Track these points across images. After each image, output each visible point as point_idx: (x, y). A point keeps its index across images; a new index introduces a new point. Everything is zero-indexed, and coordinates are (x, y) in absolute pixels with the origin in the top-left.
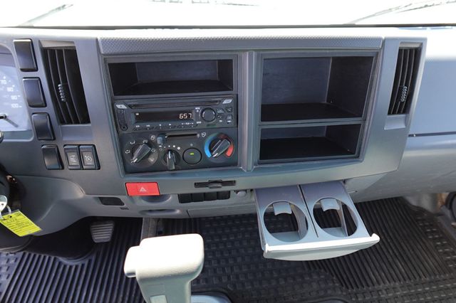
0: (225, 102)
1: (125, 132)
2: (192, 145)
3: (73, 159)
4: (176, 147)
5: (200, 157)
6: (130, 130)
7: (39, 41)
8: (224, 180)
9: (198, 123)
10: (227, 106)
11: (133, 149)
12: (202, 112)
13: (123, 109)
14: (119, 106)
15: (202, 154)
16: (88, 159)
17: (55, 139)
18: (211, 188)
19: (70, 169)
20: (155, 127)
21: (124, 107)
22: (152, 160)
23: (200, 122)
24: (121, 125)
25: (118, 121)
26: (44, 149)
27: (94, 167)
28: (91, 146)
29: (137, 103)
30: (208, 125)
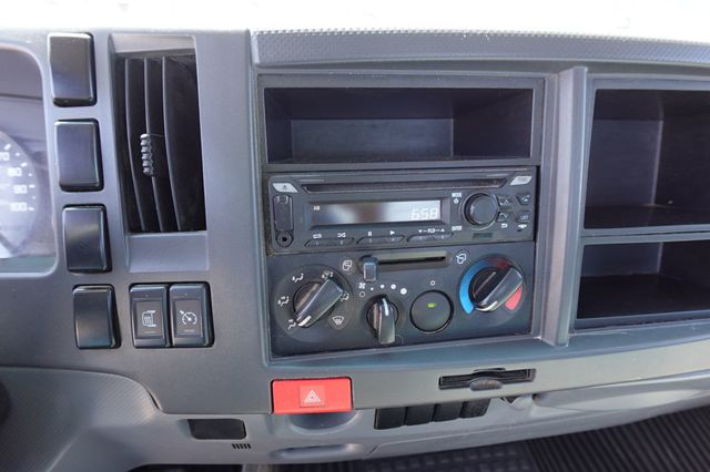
0: (517, 181)
1: (286, 251)
2: (433, 283)
3: (150, 321)
4: (398, 289)
5: (448, 312)
6: (297, 246)
7: (110, 38)
8: (509, 368)
9: (454, 229)
10: (520, 192)
11: (297, 294)
12: (469, 203)
13: (289, 195)
14: (279, 187)
15: (453, 305)
16: (188, 319)
17: (109, 269)
18: (475, 389)
19: (138, 347)
20: (357, 238)
21: (290, 188)
22: (338, 322)
23: (460, 228)
24: (278, 232)
25: (274, 222)
26: (78, 295)
27: (198, 341)
28: (200, 286)
29: (322, 181)
30: (476, 235)
